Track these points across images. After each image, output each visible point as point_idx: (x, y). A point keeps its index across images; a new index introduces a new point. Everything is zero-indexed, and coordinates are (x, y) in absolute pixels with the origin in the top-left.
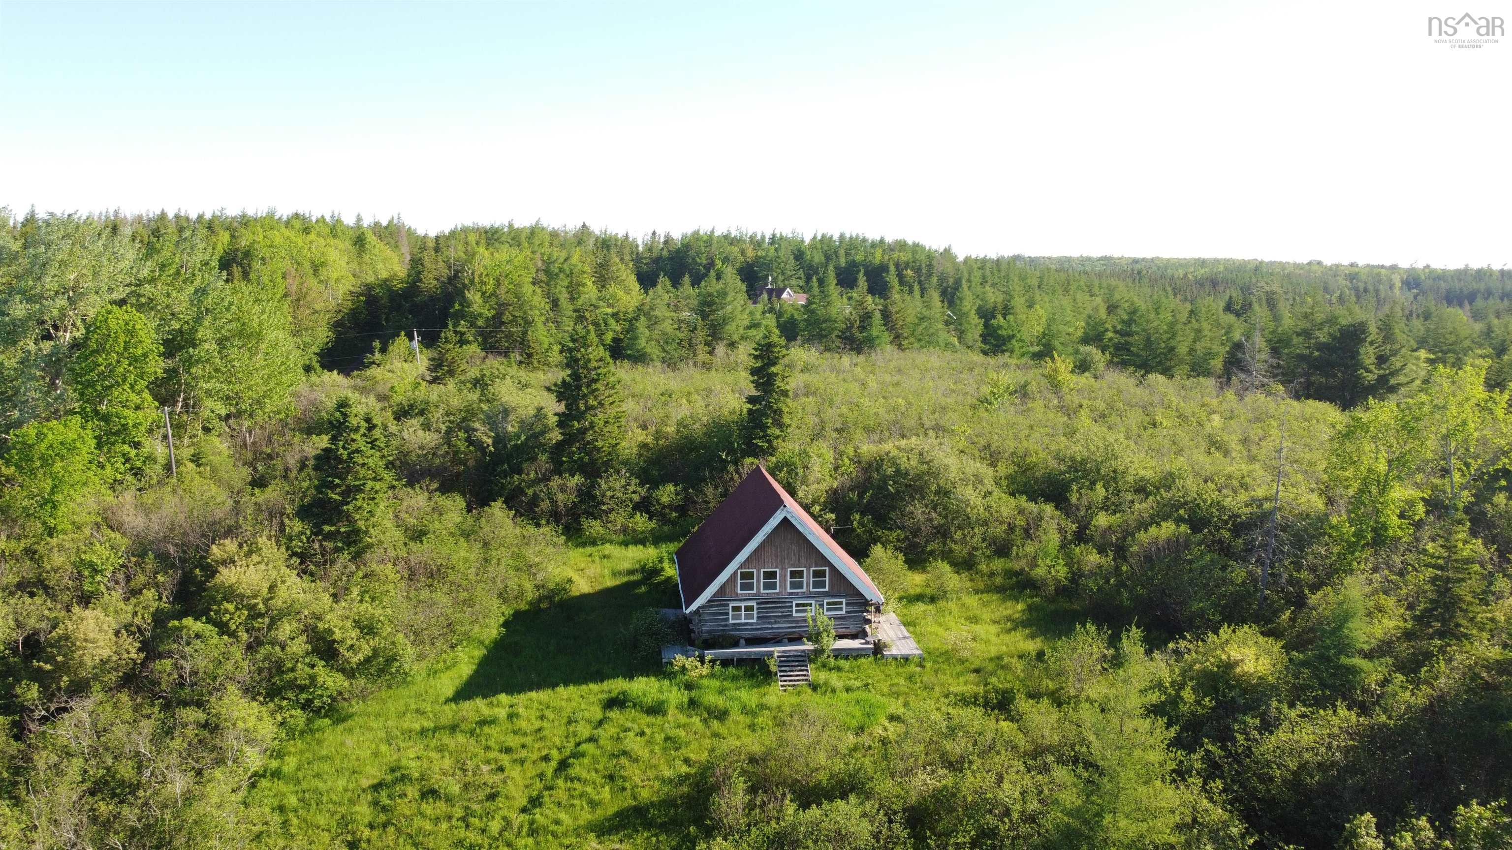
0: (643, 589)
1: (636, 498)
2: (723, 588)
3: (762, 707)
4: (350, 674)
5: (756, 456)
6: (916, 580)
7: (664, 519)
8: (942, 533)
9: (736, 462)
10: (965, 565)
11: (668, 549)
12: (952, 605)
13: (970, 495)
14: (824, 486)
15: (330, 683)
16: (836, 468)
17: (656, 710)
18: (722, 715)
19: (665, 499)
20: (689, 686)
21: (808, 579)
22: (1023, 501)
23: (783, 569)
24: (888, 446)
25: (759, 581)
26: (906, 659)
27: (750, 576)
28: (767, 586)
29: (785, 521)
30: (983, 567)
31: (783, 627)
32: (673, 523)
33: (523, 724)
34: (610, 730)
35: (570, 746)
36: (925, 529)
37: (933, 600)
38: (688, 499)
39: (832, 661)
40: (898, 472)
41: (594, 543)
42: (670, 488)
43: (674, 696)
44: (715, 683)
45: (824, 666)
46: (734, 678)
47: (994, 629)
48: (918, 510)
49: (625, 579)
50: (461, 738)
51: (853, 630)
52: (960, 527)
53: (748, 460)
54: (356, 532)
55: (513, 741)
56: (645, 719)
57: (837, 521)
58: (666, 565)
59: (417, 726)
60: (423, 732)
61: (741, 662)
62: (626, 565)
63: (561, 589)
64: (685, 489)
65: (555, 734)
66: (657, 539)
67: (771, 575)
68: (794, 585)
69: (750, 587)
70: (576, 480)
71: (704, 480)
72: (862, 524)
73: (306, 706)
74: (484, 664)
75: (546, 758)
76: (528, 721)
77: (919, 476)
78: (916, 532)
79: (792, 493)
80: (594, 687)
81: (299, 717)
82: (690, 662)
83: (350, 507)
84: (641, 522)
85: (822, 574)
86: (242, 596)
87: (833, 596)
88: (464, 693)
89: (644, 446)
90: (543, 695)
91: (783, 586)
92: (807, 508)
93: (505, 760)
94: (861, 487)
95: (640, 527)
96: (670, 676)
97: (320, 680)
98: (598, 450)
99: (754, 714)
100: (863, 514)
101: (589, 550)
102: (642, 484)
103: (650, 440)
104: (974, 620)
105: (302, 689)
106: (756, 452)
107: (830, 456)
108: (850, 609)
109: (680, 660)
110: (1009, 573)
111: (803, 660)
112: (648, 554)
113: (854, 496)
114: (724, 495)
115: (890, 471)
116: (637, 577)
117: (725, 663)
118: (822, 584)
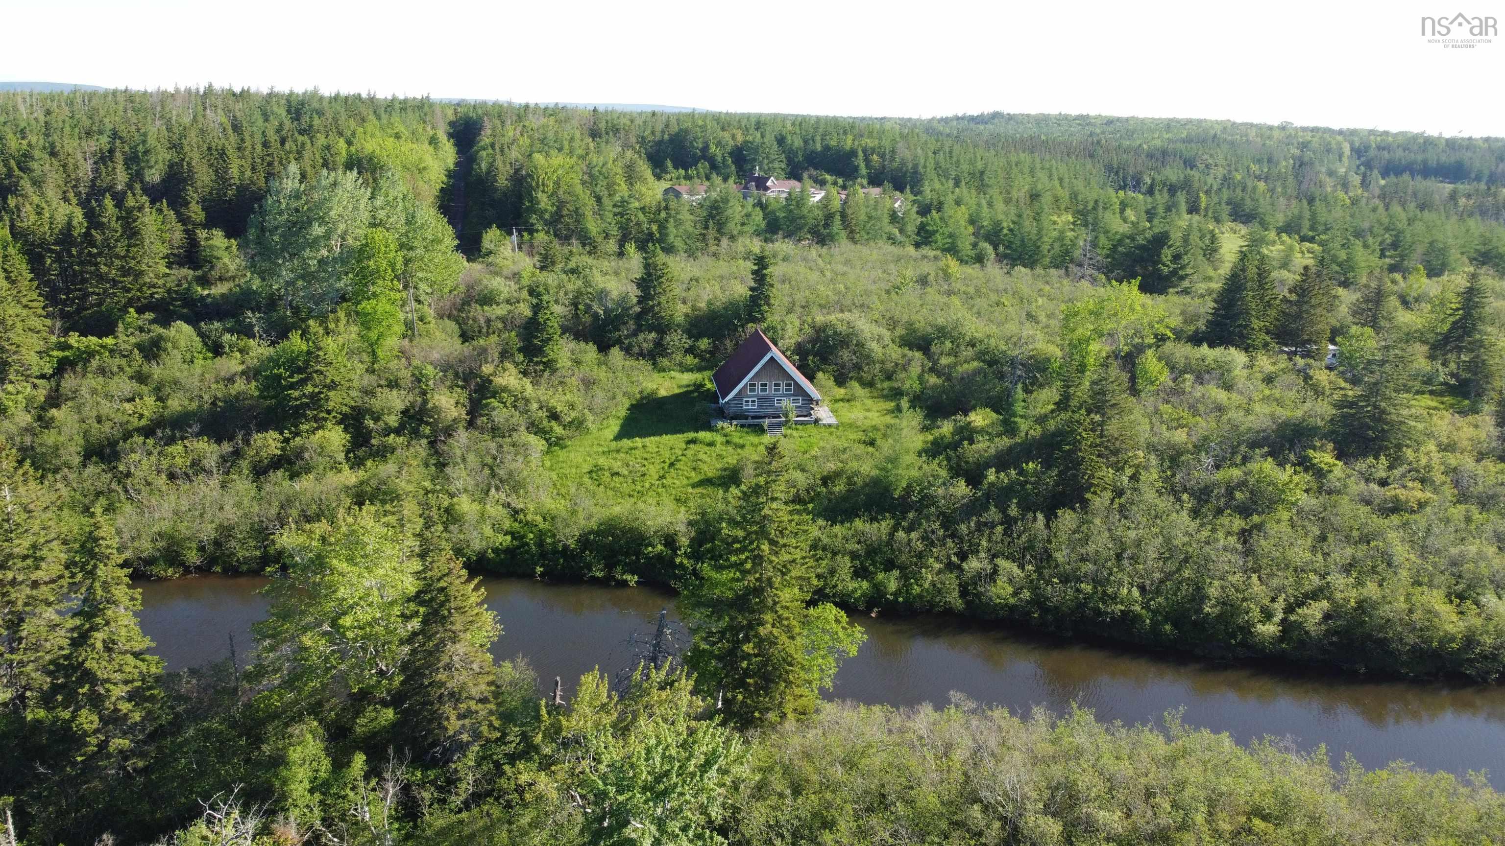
0: (696, 394)
1: (686, 346)
2: (740, 391)
3: (760, 444)
4: (567, 427)
5: (754, 322)
6: (841, 392)
7: (702, 358)
8: (858, 367)
9: (743, 326)
10: (869, 384)
11: (708, 374)
12: (858, 404)
13: (874, 346)
14: (793, 341)
15: (558, 431)
16: (801, 330)
17: (711, 444)
18: (742, 447)
19: (703, 347)
20: (725, 435)
21: (783, 387)
22: (906, 350)
23: (770, 382)
24: (832, 318)
25: (758, 387)
26: (830, 426)
27: (754, 385)
28: (762, 391)
29: (772, 358)
30: (879, 386)
31: (770, 411)
32: (708, 361)
34: (689, 453)
35: (674, 458)
36: (849, 365)
37: (848, 401)
38: (716, 347)
39: (794, 425)
40: (835, 332)
41: (664, 370)
42: (706, 340)
43: (719, 439)
44: (738, 434)
45: (790, 427)
46: (747, 433)
47: (878, 414)
48: (845, 355)
49: (685, 389)
50: (622, 455)
51: (805, 413)
52: (868, 364)
53: (750, 325)
54: (551, 361)
55: (645, 455)
56: (707, 449)
57: (800, 360)
58: (707, 382)
59: (601, 450)
60: (604, 452)
61: (749, 426)
62: (685, 382)
63: (653, 393)
64: (714, 341)
65: (666, 454)
66: (700, 369)
67: (764, 385)
68: (776, 390)
69: (754, 391)
70: (653, 335)
71: (724, 336)
72: (814, 362)
74: (623, 426)
75: (664, 462)
76: (652, 448)
77: (848, 335)
78: (843, 366)
79: (776, 345)
80: (680, 436)
82: (726, 425)
83: (546, 348)
84: (690, 360)
85: (790, 385)
86: (509, 391)
87: (795, 396)
88: (618, 437)
89: (687, 315)
90: (657, 438)
91: (770, 391)
92: (783, 353)
93: (646, 463)
94: (814, 341)
95: (689, 363)
96: (717, 431)
97: (554, 429)
98: (662, 318)
99: (756, 446)
100: (815, 356)
101: (662, 374)
102: (690, 338)
103: (689, 311)
104: (868, 410)
105: (547, 432)
106: (755, 320)
107: (797, 323)
108: (804, 402)
109: (720, 424)
110: (892, 389)
111: (779, 425)
112: (696, 377)
113: (810, 346)
114: (737, 344)
115: (831, 333)
116: (691, 388)
117: (742, 426)
118: (790, 390)
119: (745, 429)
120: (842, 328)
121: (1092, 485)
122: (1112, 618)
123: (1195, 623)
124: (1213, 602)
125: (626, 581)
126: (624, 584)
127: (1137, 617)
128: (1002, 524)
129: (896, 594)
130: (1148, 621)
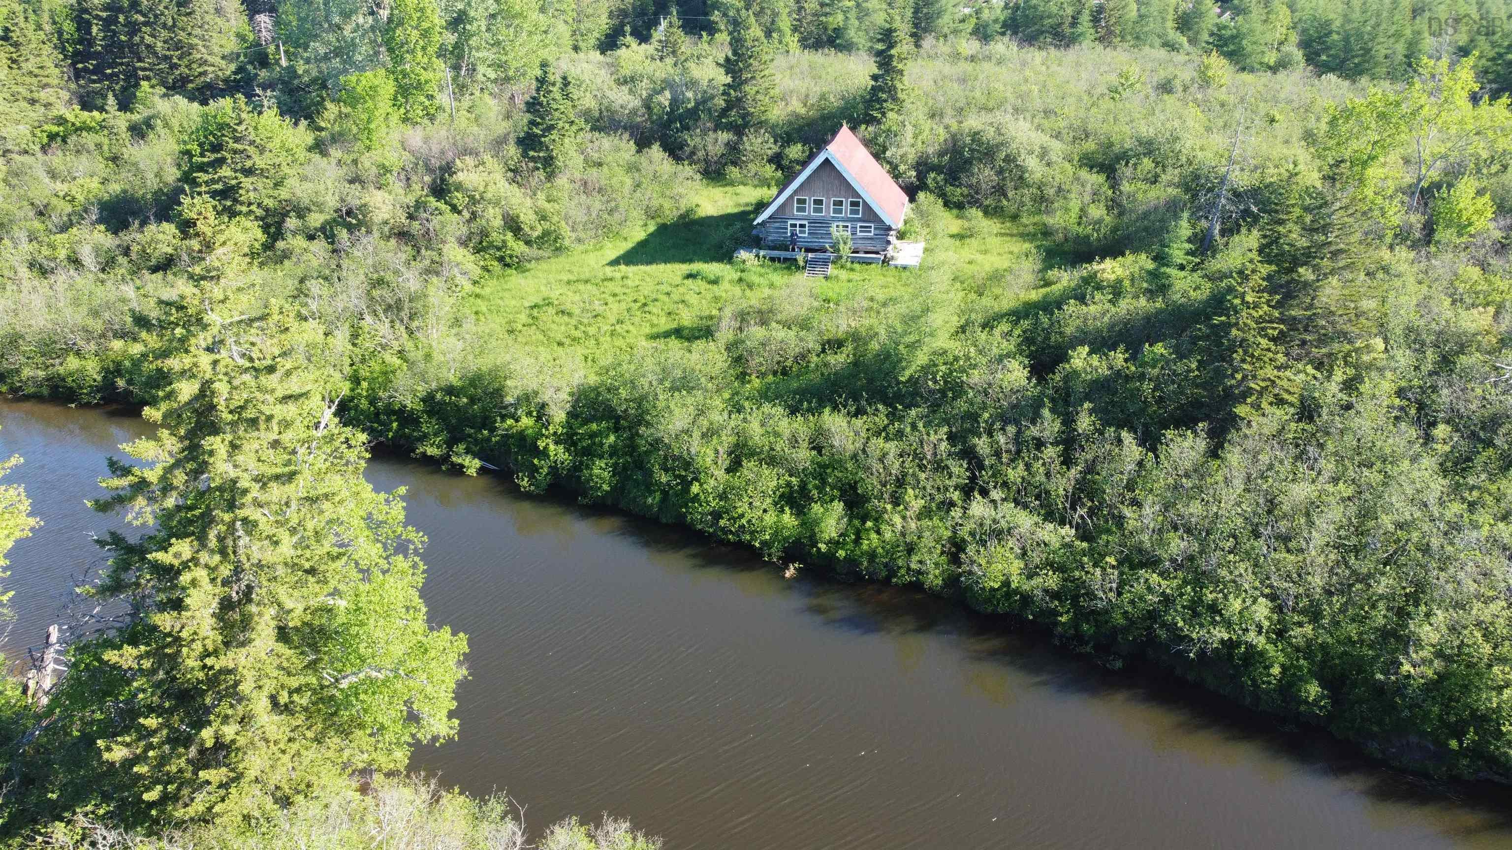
1: (770, 152)
2: (782, 207)
4: (528, 243)
6: (950, 224)
8: (998, 192)
10: (1007, 217)
12: (977, 243)
14: (913, 151)
15: (515, 247)
17: (715, 281)
18: (755, 287)
20: (743, 271)
21: (846, 207)
22: (1083, 171)
23: (828, 198)
25: (810, 206)
26: (904, 268)
27: (802, 201)
28: (816, 210)
29: (827, 161)
30: (1022, 220)
31: (827, 242)
33: (629, 283)
35: (653, 296)
37: (961, 237)
39: (849, 265)
40: (975, 140)
41: (730, 184)
42: (800, 147)
43: (730, 275)
44: (762, 271)
45: (842, 267)
46: (775, 269)
48: (985, 175)
49: (742, 209)
50: (589, 286)
51: (872, 247)
52: (1017, 189)
54: (552, 158)
55: (620, 290)
56: (705, 286)
59: (565, 278)
60: (569, 282)
61: (784, 260)
62: (746, 199)
63: (691, 210)
65: (647, 291)
67: (819, 202)
68: (835, 211)
69: (803, 210)
70: (724, 137)
72: (935, 181)
73: (501, 259)
75: (636, 301)
80: (682, 266)
81: (496, 266)
82: (748, 256)
83: (547, 139)
84: (769, 171)
85: (857, 204)
86: (467, 190)
87: (864, 221)
90: (643, 268)
91: (827, 210)
93: (610, 299)
95: (767, 175)
96: (732, 264)
97: (509, 244)
98: (751, 114)
100: (939, 174)
101: (726, 189)
102: (777, 143)
104: (984, 252)
105: (499, 249)
108: (877, 232)
109: (742, 254)
110: (1038, 225)
111: (827, 261)
113: (936, 159)
115: (967, 140)
116: (750, 208)
117: (772, 259)
118: (857, 212)
119: (777, 264)
120: (990, 134)
121: (1249, 392)
122: (1202, 653)
123: (1380, 690)
124: (1425, 653)
125: (462, 466)
126: (458, 471)
127: (1253, 656)
128: (1055, 444)
129: (835, 544)
130: (1276, 670)
